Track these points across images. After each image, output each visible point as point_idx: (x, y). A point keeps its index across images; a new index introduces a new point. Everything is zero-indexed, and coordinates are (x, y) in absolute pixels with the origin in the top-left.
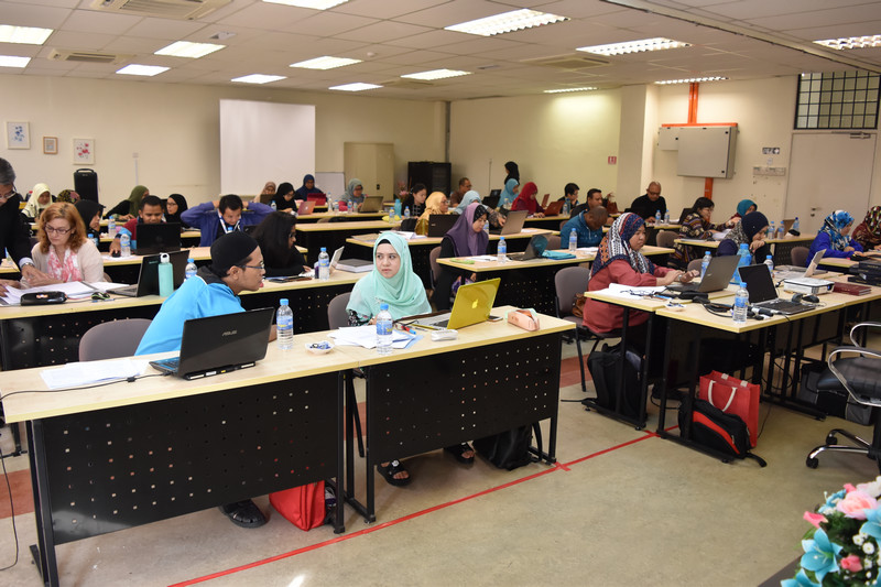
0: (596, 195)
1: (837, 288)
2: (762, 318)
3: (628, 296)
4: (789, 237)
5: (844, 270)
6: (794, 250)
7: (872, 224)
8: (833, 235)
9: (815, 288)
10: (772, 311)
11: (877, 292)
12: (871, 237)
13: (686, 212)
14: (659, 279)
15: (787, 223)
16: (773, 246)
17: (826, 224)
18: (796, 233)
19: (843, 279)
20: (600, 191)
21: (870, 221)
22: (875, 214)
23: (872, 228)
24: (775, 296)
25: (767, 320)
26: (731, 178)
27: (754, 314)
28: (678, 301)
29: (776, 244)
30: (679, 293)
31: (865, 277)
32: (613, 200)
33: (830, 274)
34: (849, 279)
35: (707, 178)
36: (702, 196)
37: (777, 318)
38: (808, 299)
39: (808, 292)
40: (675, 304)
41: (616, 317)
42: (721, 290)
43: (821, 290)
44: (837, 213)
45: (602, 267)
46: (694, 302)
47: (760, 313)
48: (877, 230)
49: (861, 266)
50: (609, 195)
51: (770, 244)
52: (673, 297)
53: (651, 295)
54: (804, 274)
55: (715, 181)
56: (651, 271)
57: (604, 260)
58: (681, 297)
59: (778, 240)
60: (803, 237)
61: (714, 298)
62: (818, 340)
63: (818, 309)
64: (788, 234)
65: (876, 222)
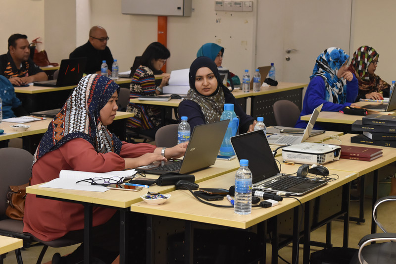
0: (20, 42)
1: (342, 154)
2: (269, 205)
3: (88, 187)
4: (266, 88)
5: (344, 128)
6: (276, 105)
7: (360, 68)
8: (329, 77)
9: (320, 156)
10: (279, 193)
11: (389, 154)
12: (361, 83)
13: (139, 62)
14: (128, 161)
15: (263, 71)
16: (249, 101)
17: (318, 65)
18: (273, 83)
19: (346, 140)
20: (25, 37)
21: (358, 64)
22: (363, 55)
23: (360, 72)
24: (276, 171)
25: (276, 207)
26: (189, 16)
27: (258, 199)
28: (156, 189)
29: (253, 97)
30: (156, 177)
31: (370, 136)
32: (41, 48)
33: (329, 134)
34: (353, 140)
35: (160, 17)
36: (155, 40)
37: (288, 202)
38: (315, 171)
39: (313, 162)
40: (155, 195)
41: (72, 216)
42: (207, 168)
43: (328, 158)
44: (330, 50)
45: (54, 148)
46: (177, 188)
47: (265, 197)
48: (366, 74)
49: (365, 123)
50: (35, 41)
51: (246, 98)
52: (150, 183)
53: (118, 184)
54: (301, 138)
55: (169, 20)
56: (117, 149)
57: (57, 137)
58: (160, 183)
59: (254, 92)
60: (282, 87)
61: (204, 181)
62: (320, 220)
63: (331, 184)
64: (265, 85)
65: (364, 65)
